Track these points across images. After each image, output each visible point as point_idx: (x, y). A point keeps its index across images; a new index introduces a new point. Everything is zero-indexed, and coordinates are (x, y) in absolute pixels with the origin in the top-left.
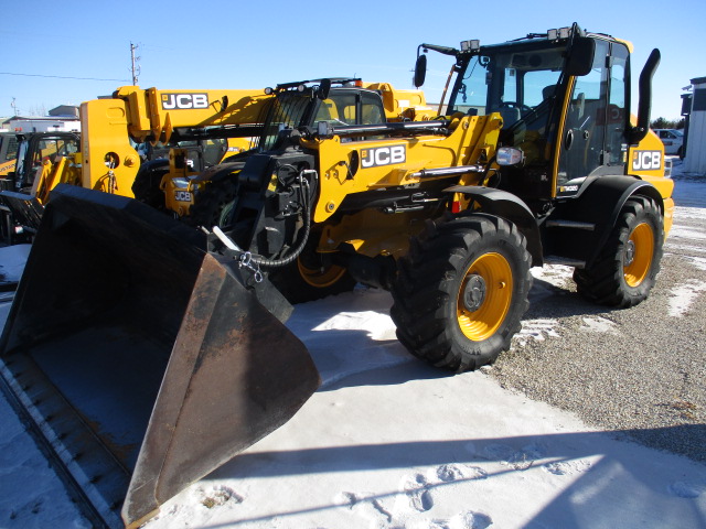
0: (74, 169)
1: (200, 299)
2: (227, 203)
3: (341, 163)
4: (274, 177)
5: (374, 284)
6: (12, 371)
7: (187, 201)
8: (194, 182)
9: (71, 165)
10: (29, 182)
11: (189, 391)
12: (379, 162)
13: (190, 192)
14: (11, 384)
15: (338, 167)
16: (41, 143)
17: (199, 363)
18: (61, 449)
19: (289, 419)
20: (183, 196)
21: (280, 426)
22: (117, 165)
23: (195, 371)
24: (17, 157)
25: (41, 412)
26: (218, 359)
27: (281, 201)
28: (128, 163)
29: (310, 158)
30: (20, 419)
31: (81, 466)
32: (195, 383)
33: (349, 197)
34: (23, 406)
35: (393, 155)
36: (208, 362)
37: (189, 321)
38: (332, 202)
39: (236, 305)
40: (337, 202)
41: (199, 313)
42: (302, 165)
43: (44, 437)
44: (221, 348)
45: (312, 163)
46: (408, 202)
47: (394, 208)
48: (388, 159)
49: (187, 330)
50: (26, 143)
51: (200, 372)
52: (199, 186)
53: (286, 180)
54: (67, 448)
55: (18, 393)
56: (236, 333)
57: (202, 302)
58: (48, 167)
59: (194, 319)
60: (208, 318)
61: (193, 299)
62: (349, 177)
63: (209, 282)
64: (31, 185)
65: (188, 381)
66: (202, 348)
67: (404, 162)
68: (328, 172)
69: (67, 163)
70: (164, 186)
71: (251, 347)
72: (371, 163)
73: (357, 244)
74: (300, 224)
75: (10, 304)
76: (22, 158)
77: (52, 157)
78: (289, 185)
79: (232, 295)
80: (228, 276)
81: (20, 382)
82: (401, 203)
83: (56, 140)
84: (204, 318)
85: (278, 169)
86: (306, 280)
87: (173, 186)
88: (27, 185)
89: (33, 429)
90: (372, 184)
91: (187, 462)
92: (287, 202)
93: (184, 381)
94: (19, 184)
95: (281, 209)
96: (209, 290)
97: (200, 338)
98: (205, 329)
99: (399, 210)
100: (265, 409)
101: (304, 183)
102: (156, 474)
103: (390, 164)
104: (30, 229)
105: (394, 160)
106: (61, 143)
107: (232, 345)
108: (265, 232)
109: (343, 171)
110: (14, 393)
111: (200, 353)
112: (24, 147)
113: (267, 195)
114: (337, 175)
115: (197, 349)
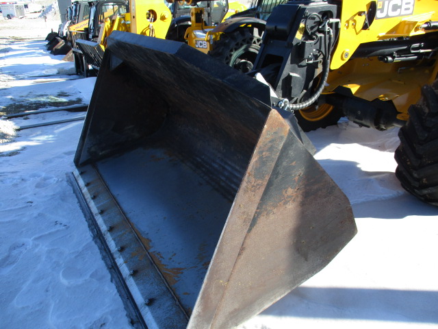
0: (125, 25)
1: (261, 158)
2: (236, 50)
3: (360, 14)
4: (302, 25)
5: (368, 124)
6: (84, 179)
7: (205, 48)
8: (210, 33)
9: (123, 22)
10: (97, 34)
11: (242, 249)
12: (391, 14)
13: (207, 41)
14: (83, 191)
15: (357, 18)
16: (103, 7)
17: (254, 222)
18: (120, 261)
19: (325, 266)
20: (201, 44)
21: (317, 272)
22: (155, 20)
23: (250, 230)
24: (89, 18)
25: (105, 222)
26: (272, 217)
27: (307, 49)
28: (163, 18)
29: (334, 8)
30: (89, 226)
31: (137, 284)
32: (248, 241)
33: (362, 46)
34: (91, 213)
35: (404, 6)
36: (262, 221)
37: (249, 182)
38: (347, 51)
39: (294, 163)
40: (351, 51)
41: (259, 174)
42: (326, 14)
43: (107, 246)
44: (275, 207)
45: (335, 12)
46: (407, 52)
47: (393, 57)
48: (399, 10)
49: (246, 191)
50: (95, 8)
51: (254, 230)
52: (213, 37)
53: (312, 28)
54: (125, 262)
55: (88, 200)
56: (290, 191)
57: (263, 162)
58: (108, 24)
59: (253, 179)
60: (267, 178)
61: (254, 159)
62: (365, 27)
63: (272, 141)
64: (98, 37)
65: (242, 240)
66: (258, 208)
67: (411, 14)
68: (348, 22)
69: (120, 20)
70: (187, 36)
71: (303, 204)
72: (384, 15)
73: (354, 88)
74: (319, 71)
75: (83, 122)
76: (92, 18)
77: (111, 18)
78: (314, 34)
79: (291, 153)
80: (290, 133)
81: (89, 190)
82: (400, 53)
83: (113, 5)
84: (262, 178)
85: (306, 18)
86: (303, 116)
87: (193, 36)
88: (95, 37)
89: (99, 237)
90: (383, 34)
91: (236, 310)
92: (311, 49)
93: (238, 241)
94: (91, 36)
95: (306, 56)
96: (271, 149)
97: (257, 199)
98: (262, 189)
99: (397, 59)
100: (306, 260)
101: (329, 32)
102: (208, 323)
103: (400, 15)
104: (96, 67)
105: (403, 12)
106: (116, 7)
107: (285, 203)
108: (289, 78)
109: (361, 20)
110: (85, 200)
111: (256, 212)
112: (93, 10)
113: (294, 43)
114: (354, 25)
115: (253, 209)
